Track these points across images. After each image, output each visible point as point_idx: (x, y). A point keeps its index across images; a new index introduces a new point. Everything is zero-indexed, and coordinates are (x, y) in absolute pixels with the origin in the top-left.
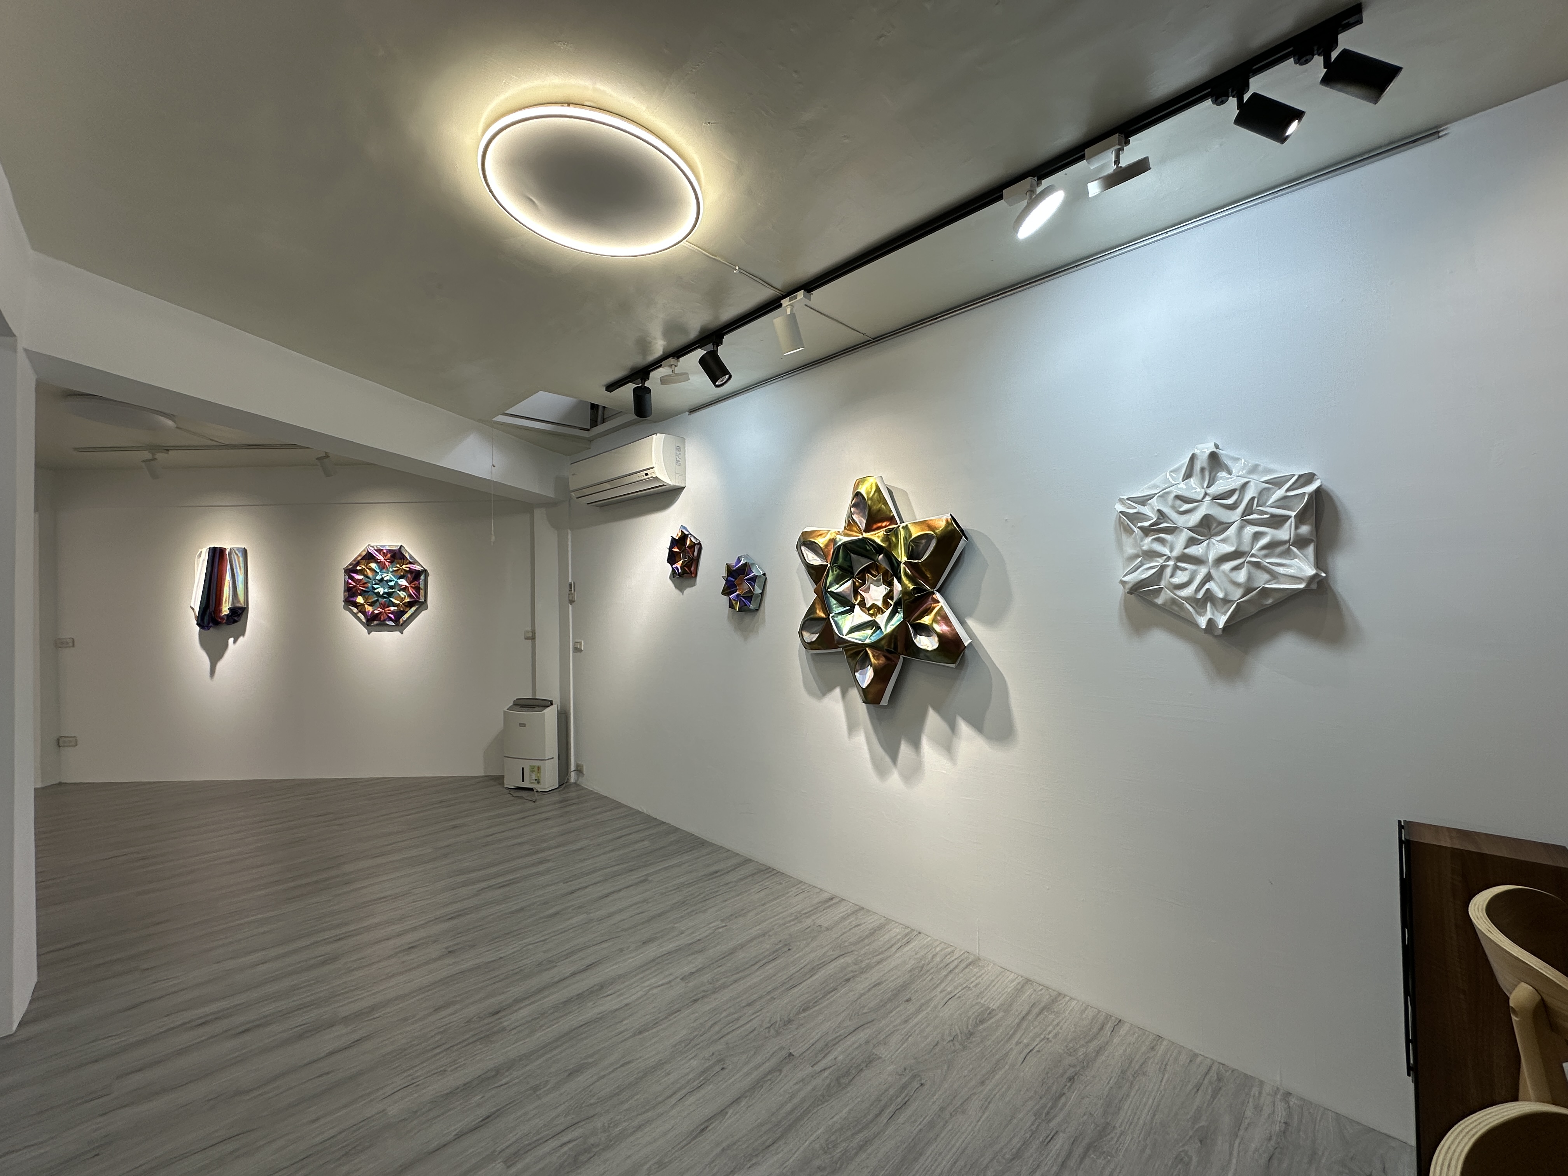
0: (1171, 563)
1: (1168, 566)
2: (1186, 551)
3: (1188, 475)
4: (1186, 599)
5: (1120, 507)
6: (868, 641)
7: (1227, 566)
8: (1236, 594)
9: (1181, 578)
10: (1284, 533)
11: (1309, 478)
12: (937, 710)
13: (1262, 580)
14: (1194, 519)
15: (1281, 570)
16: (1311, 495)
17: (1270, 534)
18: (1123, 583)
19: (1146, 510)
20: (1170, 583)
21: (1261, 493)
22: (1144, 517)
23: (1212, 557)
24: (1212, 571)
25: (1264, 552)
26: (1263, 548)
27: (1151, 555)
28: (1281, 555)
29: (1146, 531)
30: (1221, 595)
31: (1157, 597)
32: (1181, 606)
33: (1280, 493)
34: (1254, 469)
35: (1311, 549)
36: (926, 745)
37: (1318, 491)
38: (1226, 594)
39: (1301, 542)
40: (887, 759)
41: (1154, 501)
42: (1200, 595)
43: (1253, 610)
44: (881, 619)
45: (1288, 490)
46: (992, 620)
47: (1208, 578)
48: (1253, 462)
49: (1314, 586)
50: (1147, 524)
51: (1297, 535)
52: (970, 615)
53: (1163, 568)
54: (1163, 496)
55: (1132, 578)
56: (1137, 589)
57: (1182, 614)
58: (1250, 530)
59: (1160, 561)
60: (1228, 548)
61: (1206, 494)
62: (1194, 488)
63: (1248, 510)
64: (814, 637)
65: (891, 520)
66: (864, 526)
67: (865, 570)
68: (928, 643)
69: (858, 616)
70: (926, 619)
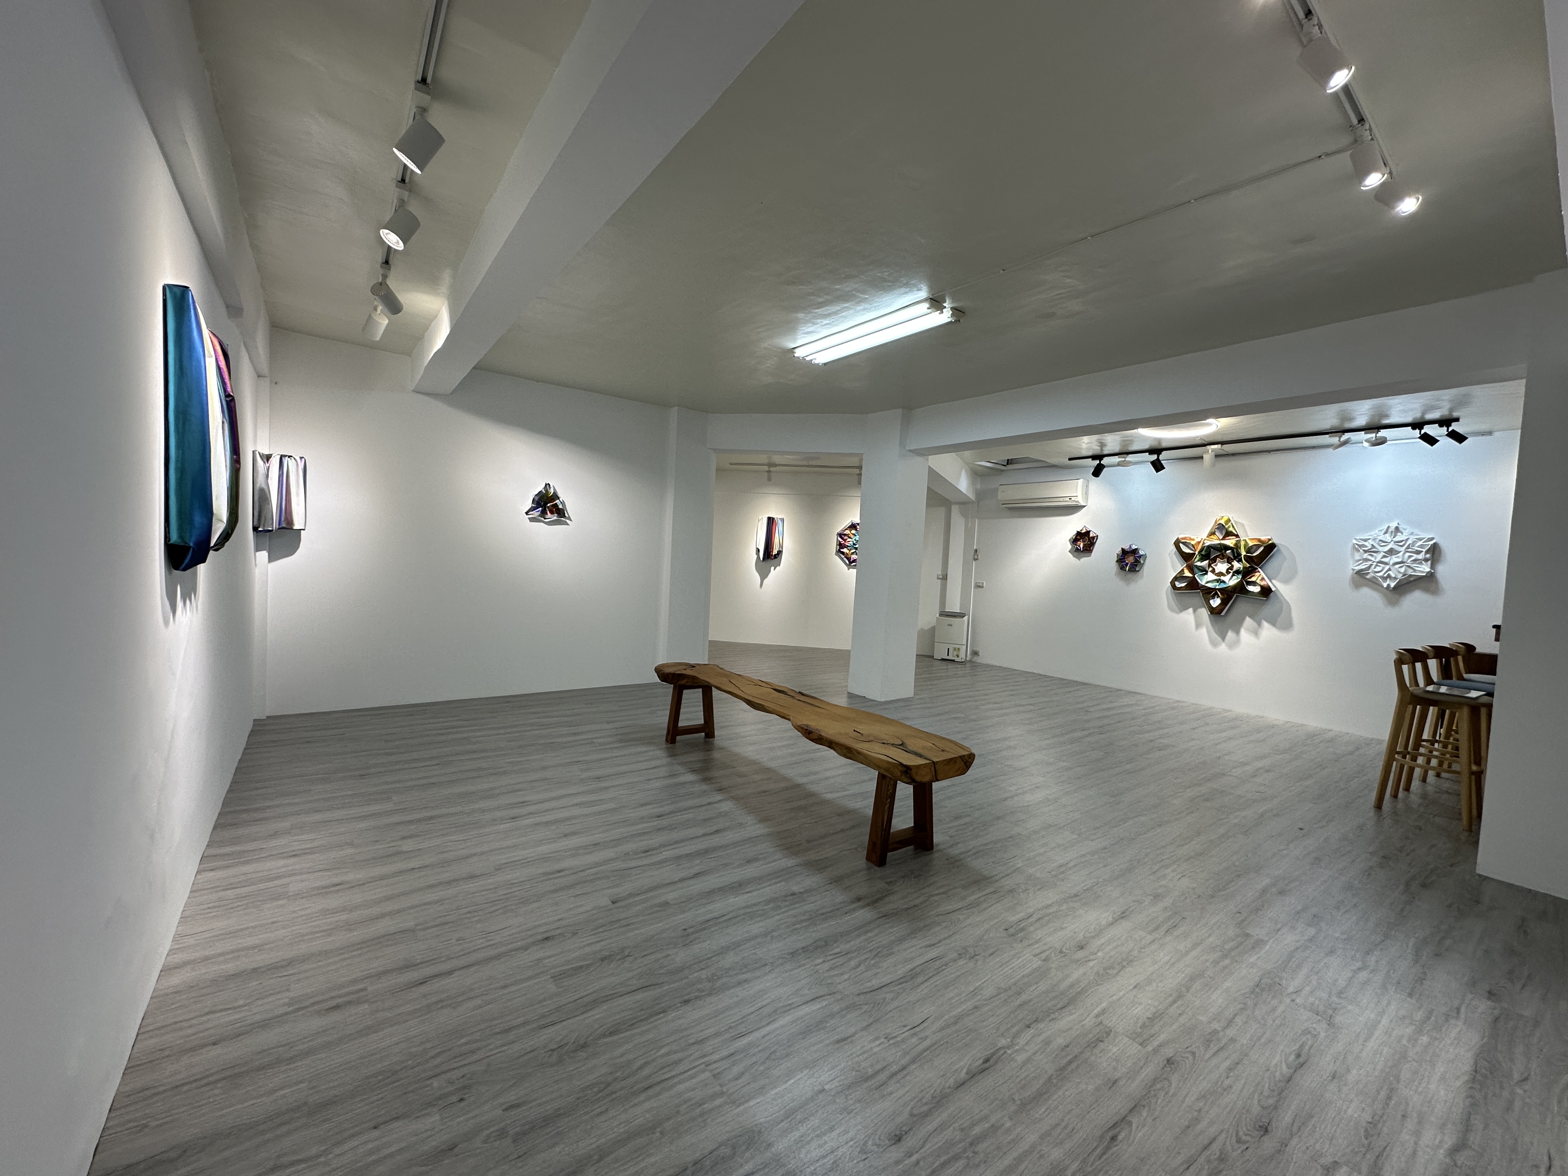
0: (1375, 563)
1: (1373, 564)
2: (1381, 560)
3: (1386, 533)
4: (1380, 577)
5: (1355, 542)
6: (1217, 587)
7: (1397, 566)
8: (1400, 576)
9: (1378, 569)
10: (1421, 556)
11: (1432, 539)
12: (1252, 617)
13: (1410, 572)
14: (1387, 549)
15: (1418, 569)
16: (1431, 545)
17: (1415, 556)
18: (1353, 570)
19: (1366, 544)
20: (1374, 571)
21: (1413, 542)
22: (1366, 546)
23: (1391, 563)
24: (1391, 567)
26: (1412, 561)
27: (1367, 560)
28: (1418, 564)
29: (1365, 551)
30: (1393, 576)
31: (1367, 575)
32: (1377, 579)
33: (1420, 543)
34: (1412, 534)
35: (1429, 562)
36: (1243, 632)
37: (1435, 544)
38: (1396, 576)
39: (1426, 560)
40: (1219, 639)
41: (1370, 541)
42: (1385, 575)
43: (1405, 582)
44: (1226, 579)
45: (1424, 543)
46: (1286, 581)
47: (1389, 570)
48: (1412, 531)
49: (1429, 575)
50: (1366, 549)
51: (1425, 557)
52: (1274, 579)
53: (1371, 565)
54: (1374, 539)
55: (1358, 568)
56: (1360, 573)
57: (1377, 582)
58: (1408, 554)
59: (1370, 563)
60: (1399, 560)
61: (1392, 540)
62: (1388, 538)
63: (1408, 548)
64: (1183, 585)
65: (1237, 536)
66: (1221, 538)
67: (1217, 557)
68: (1256, 589)
69: (1210, 576)
70: (1253, 579)
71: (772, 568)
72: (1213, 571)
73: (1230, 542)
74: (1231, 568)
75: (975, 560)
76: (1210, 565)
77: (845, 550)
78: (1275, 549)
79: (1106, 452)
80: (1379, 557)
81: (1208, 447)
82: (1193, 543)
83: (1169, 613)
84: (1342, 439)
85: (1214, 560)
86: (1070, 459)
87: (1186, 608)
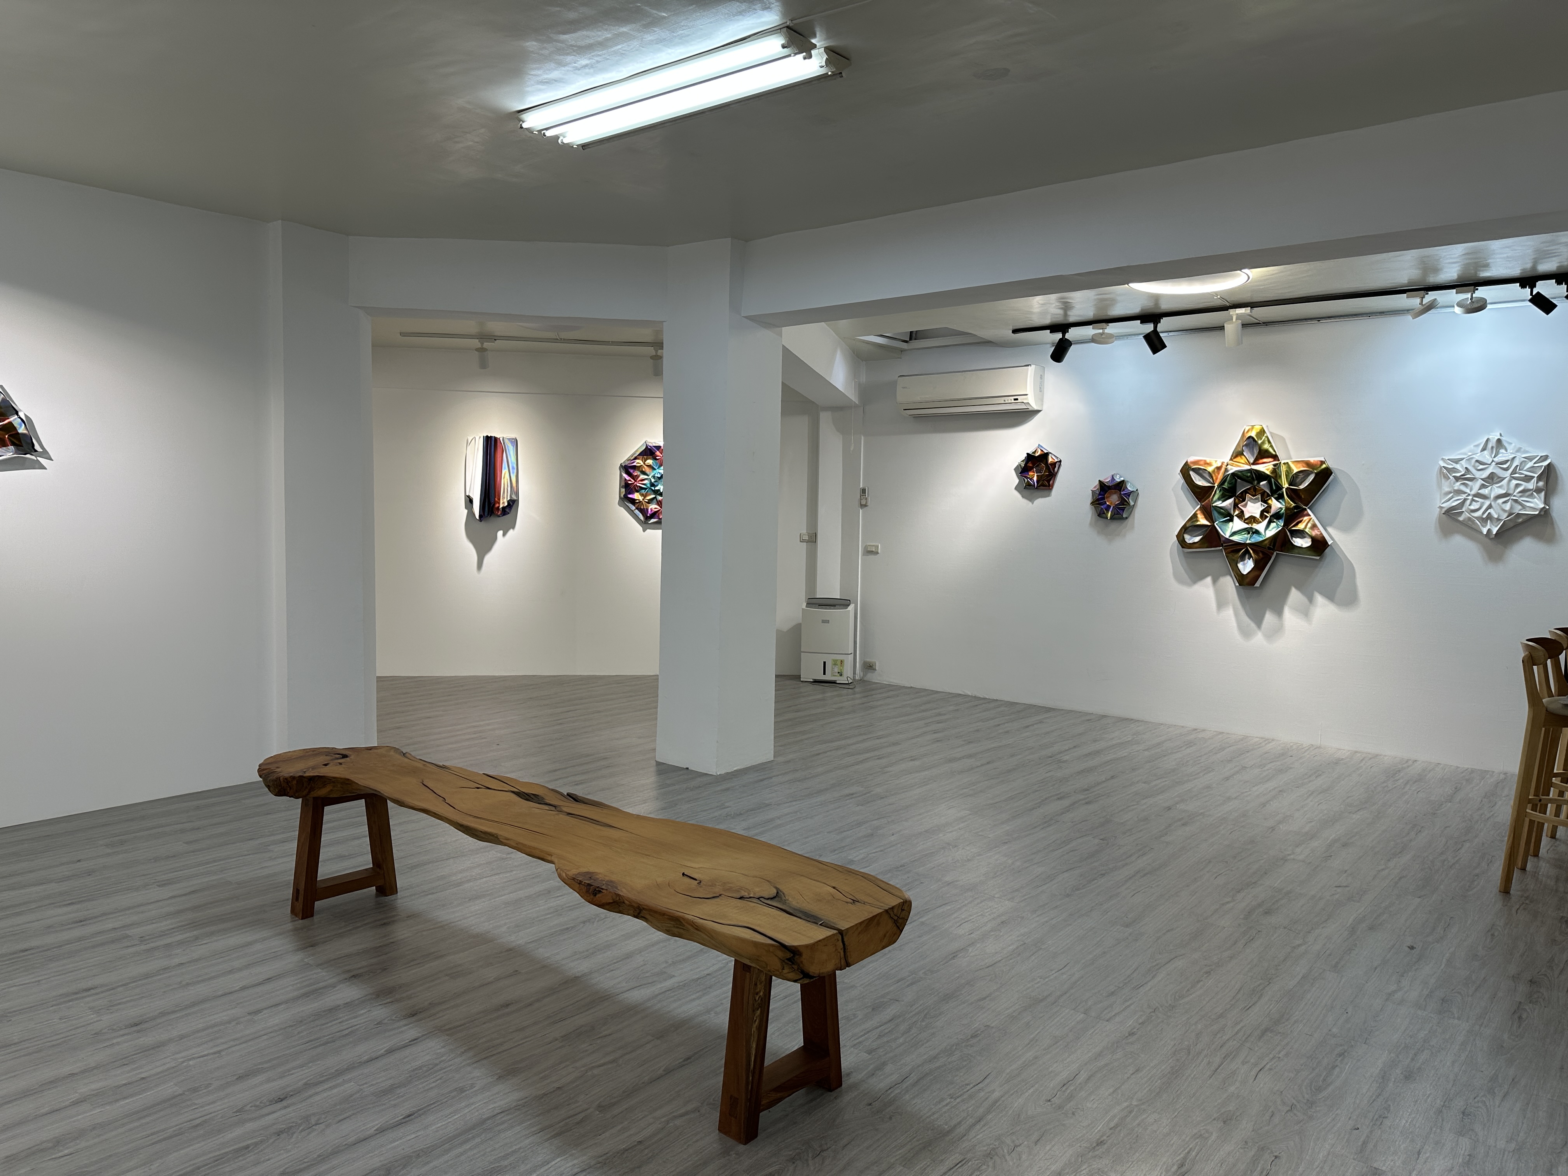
0: (1470, 497)
1: (1468, 499)
2: (1479, 491)
3: (1484, 449)
5: (1442, 464)
6: (1248, 542)
7: (1501, 501)
10: (1531, 485)
11: (1546, 458)
12: (1297, 588)
13: (1518, 509)
15: (1528, 504)
16: (1545, 467)
17: (1524, 485)
18: (1441, 508)
19: (1458, 466)
20: (1469, 509)
21: (1521, 464)
22: (1457, 471)
24: (1493, 503)
25: (1520, 494)
26: (1520, 492)
27: (1459, 492)
28: (1528, 497)
29: (1457, 479)
30: (1496, 516)
31: (1460, 516)
32: (1473, 522)
33: (1530, 464)
34: (1519, 450)
35: (1543, 494)
36: (1287, 612)
37: (1549, 464)
38: (1499, 516)
39: (1538, 490)
40: (1253, 625)
41: (1463, 462)
42: (1485, 516)
43: (1512, 525)
44: (1261, 527)
45: (1535, 463)
46: (1346, 528)
47: (1490, 507)
48: (1518, 446)
49: (1542, 513)
50: (1458, 475)
51: (1537, 486)
52: (1330, 525)
53: (1465, 500)
54: (1469, 460)
55: (1447, 505)
56: (1449, 512)
57: (1473, 526)
59: (1464, 496)
61: (1493, 461)
62: (1486, 457)
63: (1514, 472)
64: (1197, 539)
65: (1275, 457)
66: (1252, 461)
67: (1246, 492)
68: (1303, 543)
69: (1238, 524)
70: (1301, 526)
71: (500, 533)
72: (1241, 516)
73: (1265, 467)
74: (1267, 510)
75: (863, 506)
76: (1236, 506)
77: (637, 496)
78: (1332, 477)
79: (1072, 319)
80: (1476, 486)
81: (1232, 312)
82: (1210, 469)
83: (1175, 585)
84: (1425, 301)
85: (1242, 498)
86: (1015, 331)
87: (1201, 577)
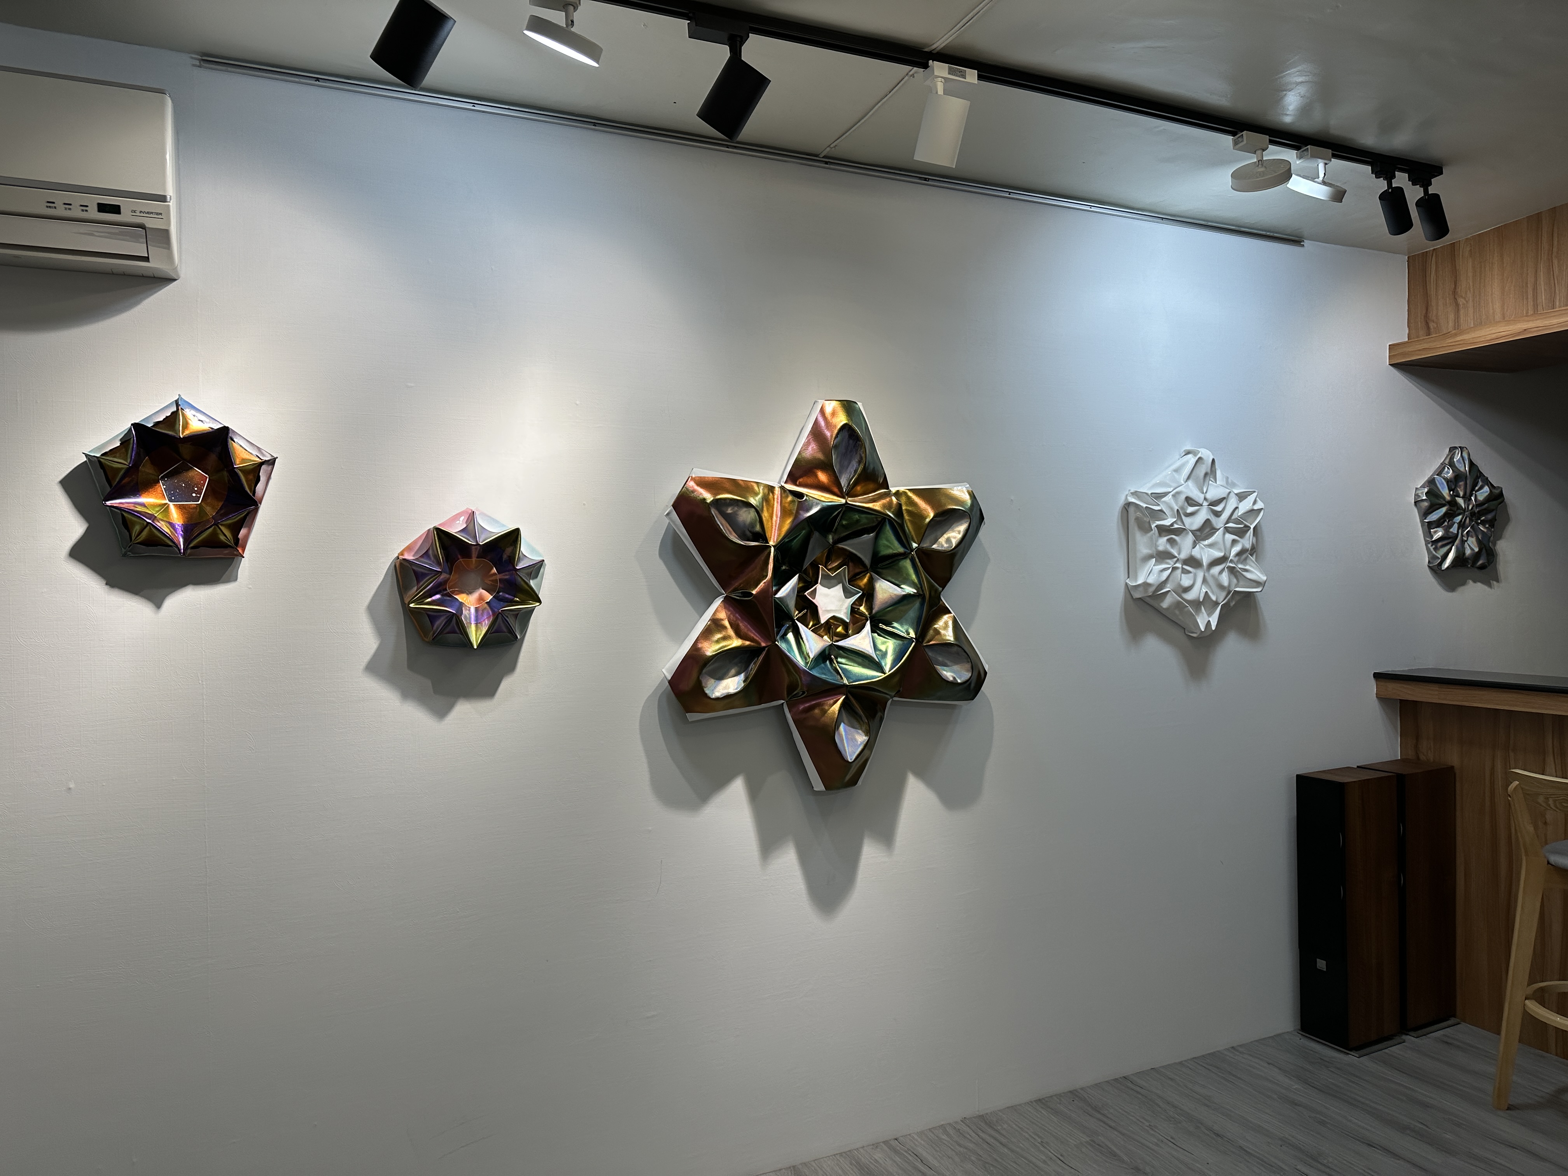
0: (1178, 565)
1: (1177, 568)
2: (1190, 554)
4: (1188, 603)
7: (1216, 570)
8: (1222, 597)
9: (1186, 580)
13: (1234, 584)
14: (1197, 522)
15: (1243, 574)
19: (1163, 508)
22: (1162, 516)
23: (1205, 560)
24: (1207, 575)
25: (1236, 558)
26: (1239, 554)
27: (1164, 556)
30: (1213, 598)
31: (1162, 601)
33: (1244, 506)
35: (1254, 557)
38: (1216, 598)
40: (835, 880)
41: (1168, 499)
42: (1200, 598)
43: (1225, 611)
47: (1205, 581)
53: (1174, 570)
54: (1176, 496)
55: (1153, 580)
58: (1229, 537)
59: (1170, 563)
60: (1216, 553)
61: (1205, 499)
62: (1198, 491)
64: (733, 685)
67: (821, 561)
72: (814, 618)
74: (864, 601)
76: (801, 596)
78: (984, 524)
80: (1185, 547)
81: (942, 73)
82: (756, 503)
85: (811, 576)
